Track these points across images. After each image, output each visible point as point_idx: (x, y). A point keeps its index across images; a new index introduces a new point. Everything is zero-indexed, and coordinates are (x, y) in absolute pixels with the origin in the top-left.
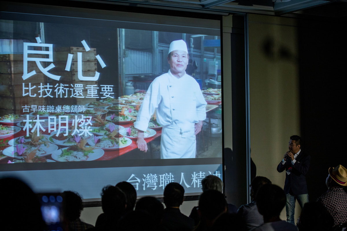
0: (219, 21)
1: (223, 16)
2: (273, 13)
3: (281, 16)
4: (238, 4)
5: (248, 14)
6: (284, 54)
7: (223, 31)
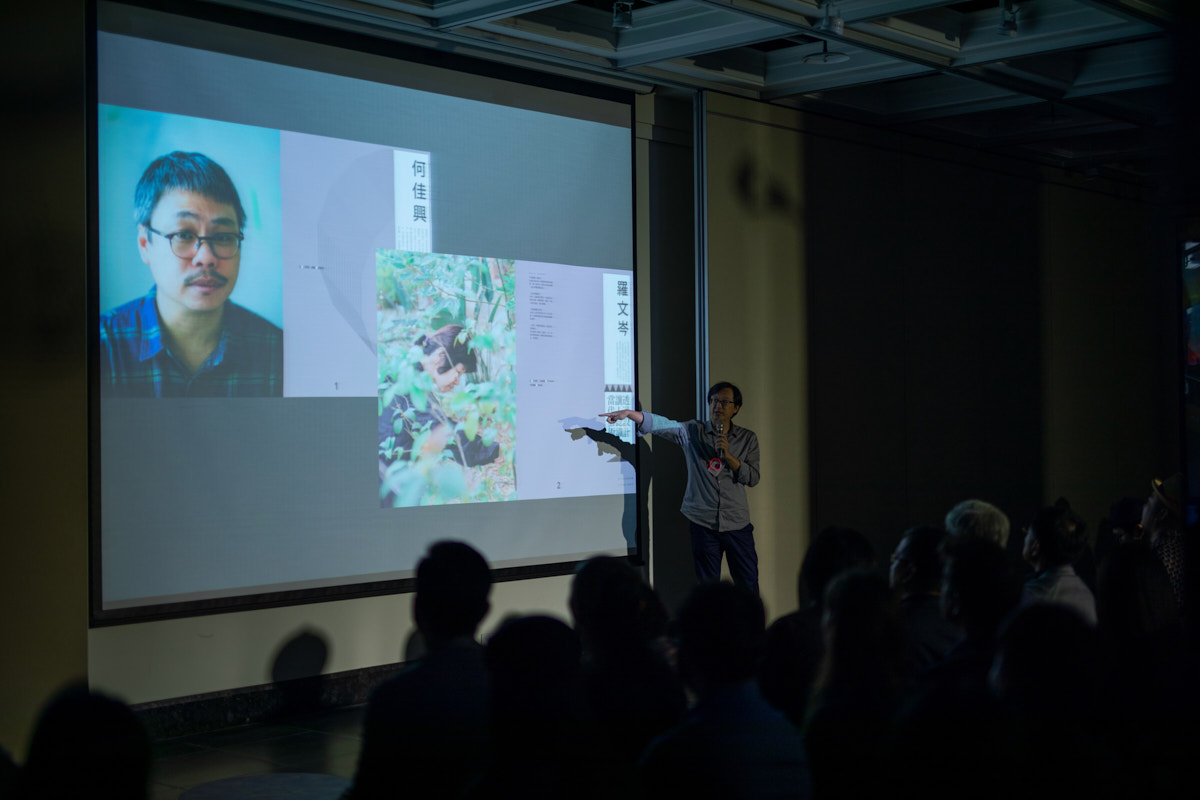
0: (629, 107)
1: (637, 95)
3: (773, 102)
4: (695, 64)
5: (704, 92)
7: (637, 135)
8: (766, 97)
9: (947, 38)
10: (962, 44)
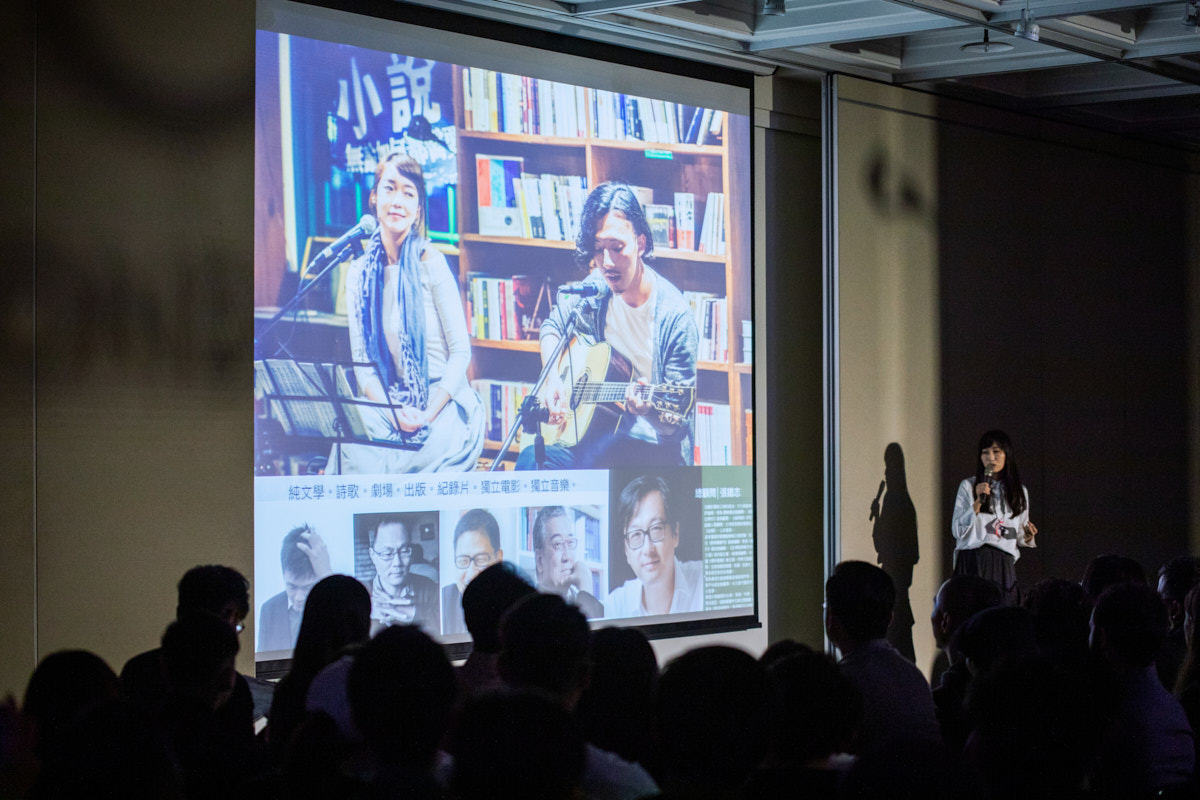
0: (748, 90)
1: (755, 77)
2: (888, 78)
3: (906, 85)
6: (910, 198)
7: (756, 124)
8: (899, 80)
9: (1122, 30)
10: (1137, 36)
